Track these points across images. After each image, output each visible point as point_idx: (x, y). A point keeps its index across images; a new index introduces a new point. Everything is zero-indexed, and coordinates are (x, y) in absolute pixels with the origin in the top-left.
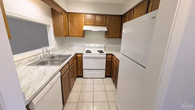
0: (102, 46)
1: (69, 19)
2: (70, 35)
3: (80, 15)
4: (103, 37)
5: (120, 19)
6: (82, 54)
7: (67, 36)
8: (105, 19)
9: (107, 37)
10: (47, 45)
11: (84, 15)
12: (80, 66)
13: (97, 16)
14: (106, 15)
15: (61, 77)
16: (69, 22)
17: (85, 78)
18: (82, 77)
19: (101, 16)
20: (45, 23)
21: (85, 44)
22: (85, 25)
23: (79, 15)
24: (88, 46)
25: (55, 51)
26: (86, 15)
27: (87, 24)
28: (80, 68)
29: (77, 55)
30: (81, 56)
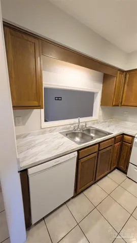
1: (127, 80)
6: (133, 137)
7: (118, 106)
10: (90, 114)
12: (125, 154)
15: (78, 159)
16: (126, 86)
17: (129, 178)
18: (125, 173)
20: (92, 91)
25: (97, 123)
28: (125, 158)
29: (125, 136)
30: (131, 140)
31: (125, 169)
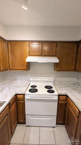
0: (50, 80)
1: (10, 49)
2: (10, 68)
3: (23, 43)
4: (52, 69)
5: (76, 47)
6: (24, 95)
7: (7, 70)
8: (55, 47)
9: (58, 71)
11: (28, 43)
12: (21, 110)
13: (44, 44)
14: (56, 42)
16: (10, 53)
17: (28, 126)
18: (25, 123)
19: (50, 44)
21: (31, 77)
22: (30, 55)
23: (21, 43)
24: (33, 80)
26: (30, 43)
27: (31, 54)
28: (21, 112)
29: (18, 96)
30: (22, 97)
31: (24, 121)
